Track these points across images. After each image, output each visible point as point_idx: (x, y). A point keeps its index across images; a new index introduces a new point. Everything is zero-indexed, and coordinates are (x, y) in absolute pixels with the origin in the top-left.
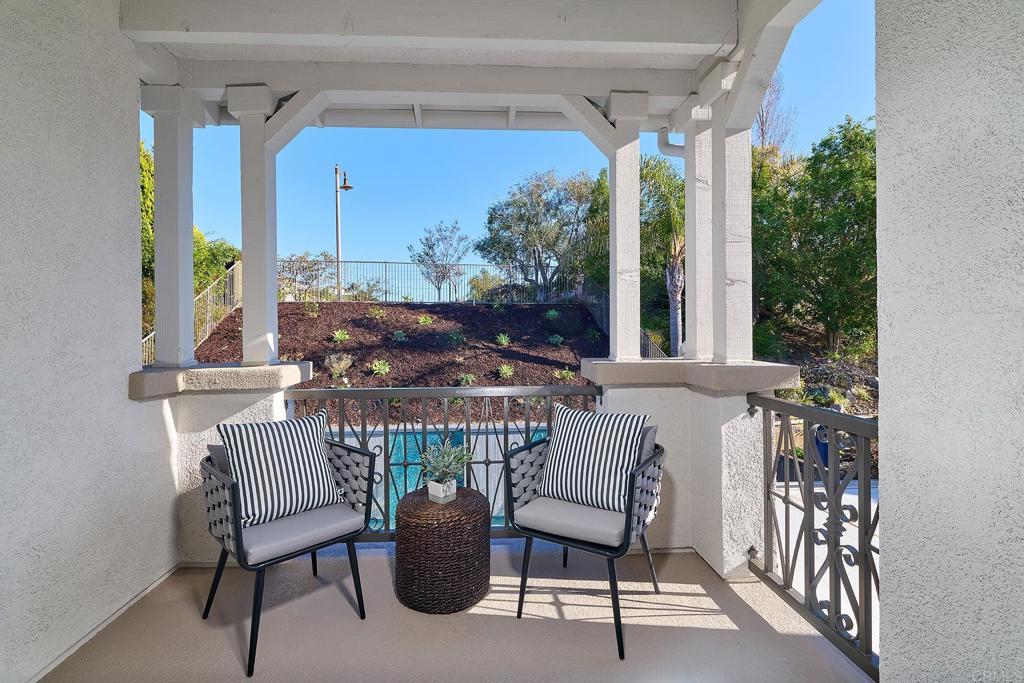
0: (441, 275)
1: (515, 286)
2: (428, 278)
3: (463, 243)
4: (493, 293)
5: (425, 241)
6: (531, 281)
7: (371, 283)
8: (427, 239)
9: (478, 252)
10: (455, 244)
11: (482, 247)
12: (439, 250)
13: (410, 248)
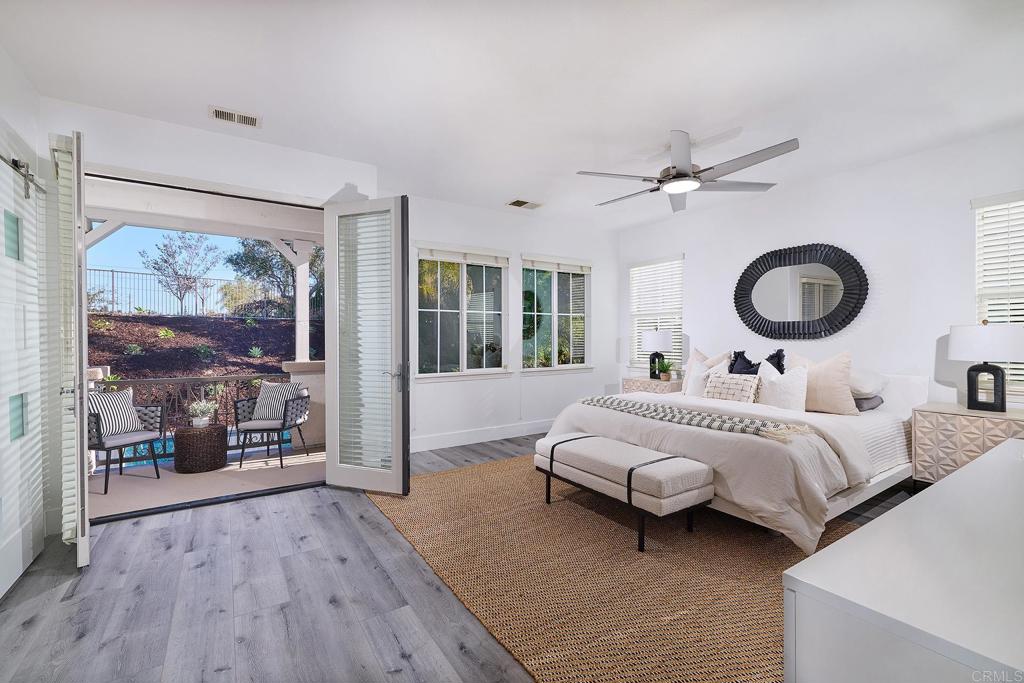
0: (184, 285)
1: (269, 302)
2: (168, 286)
3: (211, 255)
4: (249, 307)
5: (162, 247)
6: (289, 298)
7: (92, 292)
8: (165, 246)
9: (230, 266)
10: (202, 253)
11: (235, 261)
12: (180, 259)
13: (142, 254)
